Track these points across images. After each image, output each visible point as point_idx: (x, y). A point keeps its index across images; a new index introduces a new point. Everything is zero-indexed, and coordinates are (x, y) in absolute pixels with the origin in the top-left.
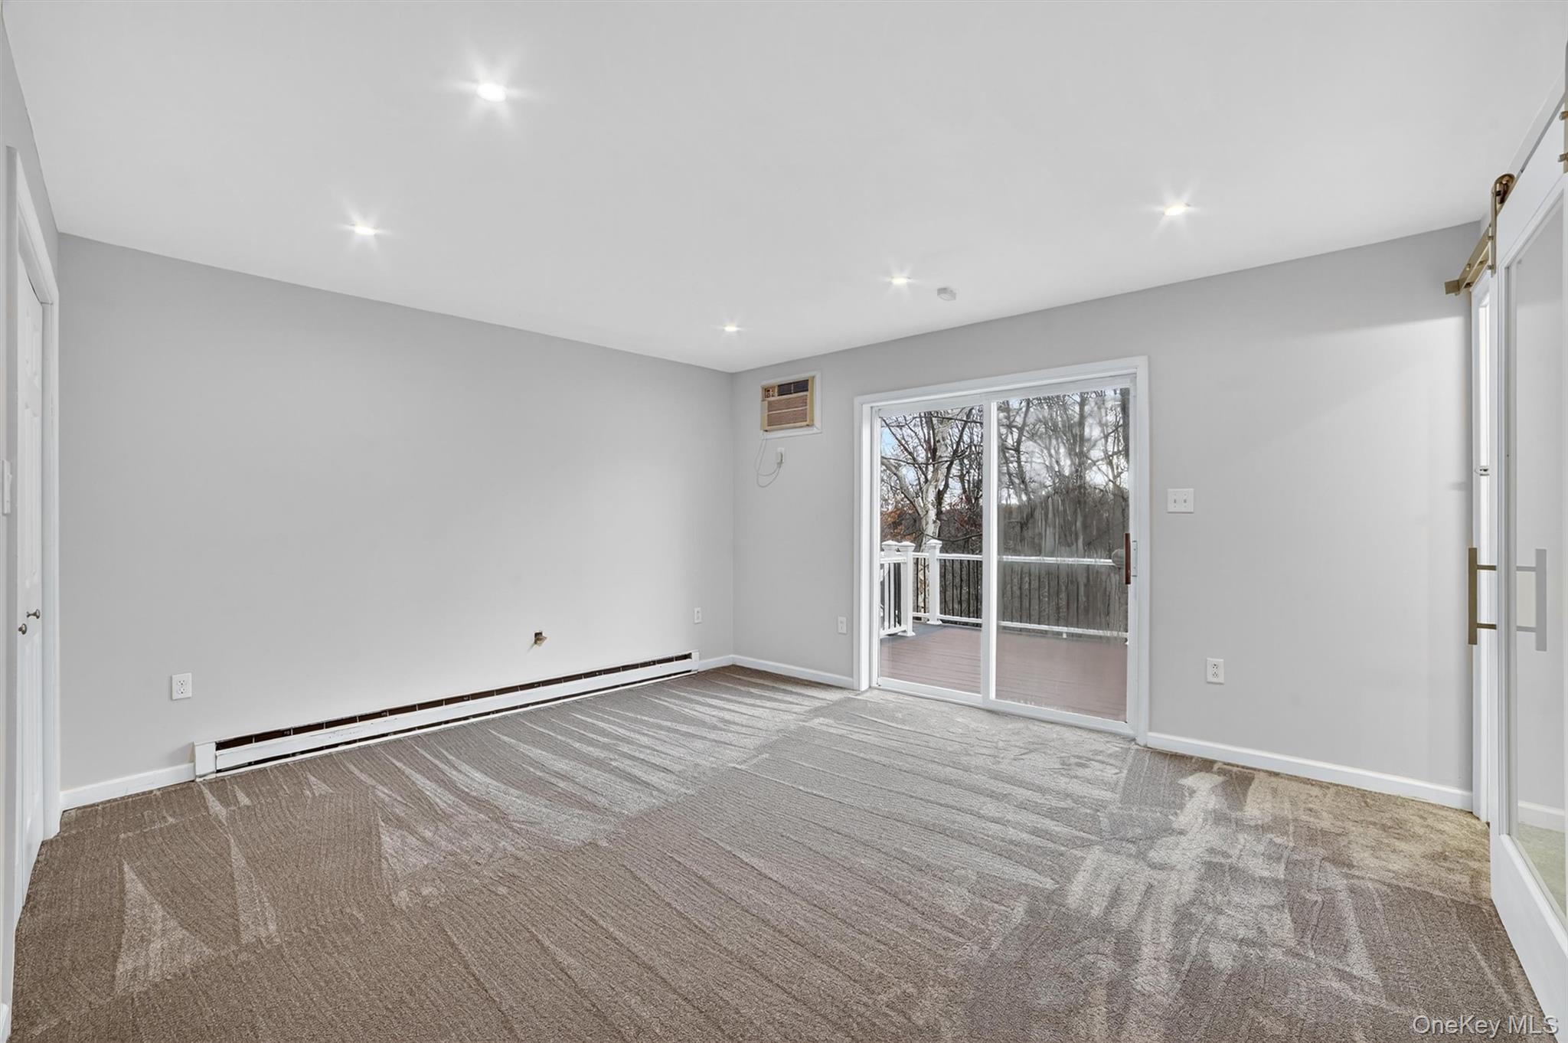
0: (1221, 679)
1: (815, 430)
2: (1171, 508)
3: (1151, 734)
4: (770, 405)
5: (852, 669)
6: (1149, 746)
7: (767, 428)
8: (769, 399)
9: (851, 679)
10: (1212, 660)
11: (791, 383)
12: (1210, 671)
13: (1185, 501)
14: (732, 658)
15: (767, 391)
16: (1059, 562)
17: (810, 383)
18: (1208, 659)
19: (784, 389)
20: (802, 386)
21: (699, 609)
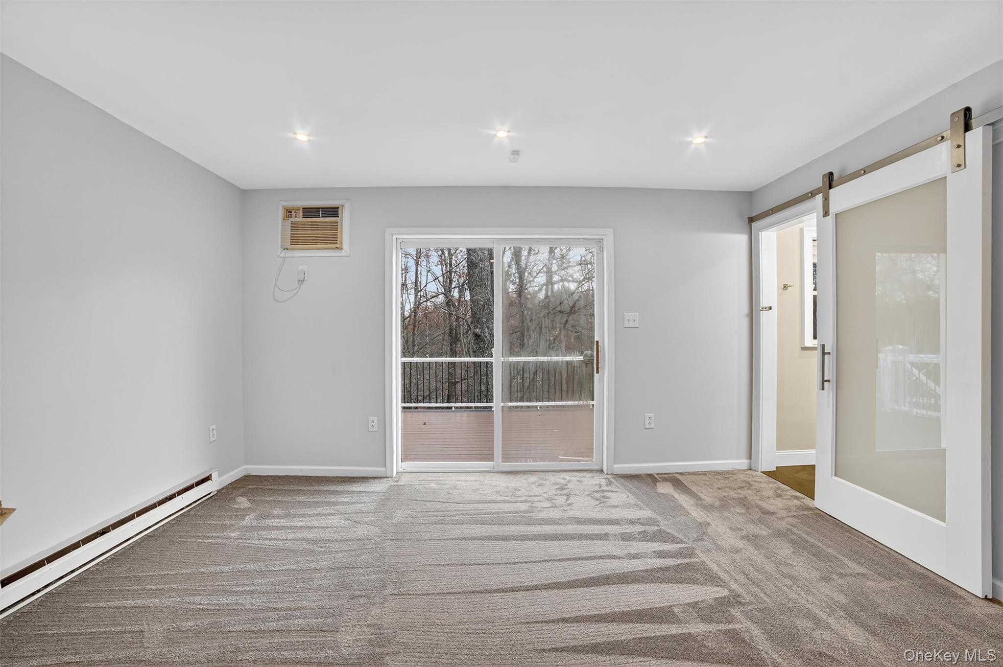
0: (652, 426)
1: (343, 253)
2: (627, 324)
3: (615, 466)
4: (294, 227)
5: (384, 461)
6: (614, 474)
7: (289, 246)
8: (294, 219)
9: (384, 469)
10: (647, 415)
11: (320, 208)
12: (647, 421)
13: (634, 321)
14: (245, 469)
15: (289, 212)
16: (549, 360)
17: (340, 210)
18: (646, 414)
19: (309, 212)
20: (333, 212)
21: (214, 427)
